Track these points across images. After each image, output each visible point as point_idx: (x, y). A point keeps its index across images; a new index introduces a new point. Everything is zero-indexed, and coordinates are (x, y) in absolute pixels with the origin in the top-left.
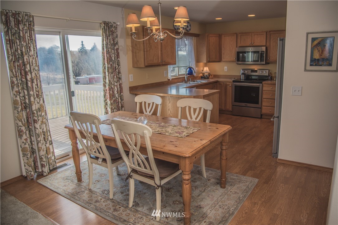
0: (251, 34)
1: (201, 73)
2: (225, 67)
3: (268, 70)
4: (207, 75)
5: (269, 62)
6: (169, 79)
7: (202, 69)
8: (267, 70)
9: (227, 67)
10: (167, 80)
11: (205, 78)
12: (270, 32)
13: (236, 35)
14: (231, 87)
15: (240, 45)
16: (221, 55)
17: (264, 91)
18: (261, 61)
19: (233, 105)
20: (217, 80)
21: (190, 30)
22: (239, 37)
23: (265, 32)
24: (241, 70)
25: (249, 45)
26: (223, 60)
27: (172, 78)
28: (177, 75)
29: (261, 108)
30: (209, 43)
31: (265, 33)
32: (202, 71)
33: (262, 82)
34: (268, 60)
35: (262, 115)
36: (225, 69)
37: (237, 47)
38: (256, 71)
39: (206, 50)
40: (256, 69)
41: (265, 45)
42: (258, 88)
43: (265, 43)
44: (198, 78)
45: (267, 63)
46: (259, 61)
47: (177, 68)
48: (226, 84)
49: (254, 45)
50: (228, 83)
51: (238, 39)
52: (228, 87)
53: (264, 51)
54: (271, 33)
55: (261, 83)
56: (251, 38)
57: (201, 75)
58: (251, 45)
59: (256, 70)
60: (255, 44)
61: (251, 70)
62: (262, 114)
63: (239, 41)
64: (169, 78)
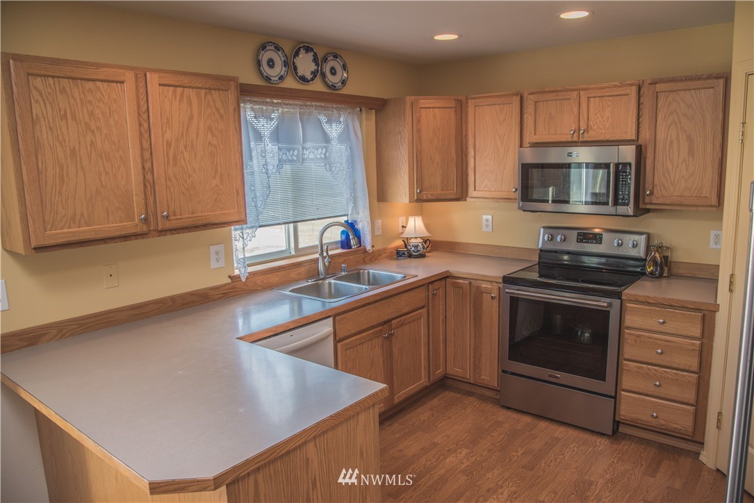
0: (575, 93)
1: (398, 236)
2: (485, 217)
3: (644, 237)
4: (416, 247)
5: (648, 207)
6: (238, 277)
7: (401, 221)
8: (641, 234)
9: (489, 217)
10: (230, 281)
11: (410, 256)
12: (654, 83)
13: (516, 100)
14: (496, 303)
15: (535, 139)
16: (467, 175)
17: (628, 328)
18: (616, 203)
19: (503, 371)
20: (448, 271)
21: (344, 82)
22: (529, 109)
23: (631, 85)
24: (542, 230)
25: (568, 138)
26: (471, 192)
27: (251, 269)
28: (293, 253)
29: (615, 398)
30: (419, 131)
31: (634, 89)
32: (400, 230)
33: (621, 293)
34: (647, 200)
35: (619, 422)
36: (484, 223)
37: (521, 146)
38: (597, 239)
39: (407, 158)
40: (597, 231)
41: (634, 137)
42: (604, 315)
43: (634, 131)
44: (384, 255)
45: (640, 211)
46: (607, 204)
47: (291, 226)
48: (478, 287)
49: (587, 137)
50: (484, 285)
51: (526, 116)
52: (486, 298)
53: (630, 164)
54: (659, 87)
55: (618, 295)
56: (576, 110)
57: (399, 243)
58: (575, 139)
59: (595, 235)
60: (591, 132)
61: (579, 234)
62: (617, 419)
63: (529, 121)
64: (237, 272)
